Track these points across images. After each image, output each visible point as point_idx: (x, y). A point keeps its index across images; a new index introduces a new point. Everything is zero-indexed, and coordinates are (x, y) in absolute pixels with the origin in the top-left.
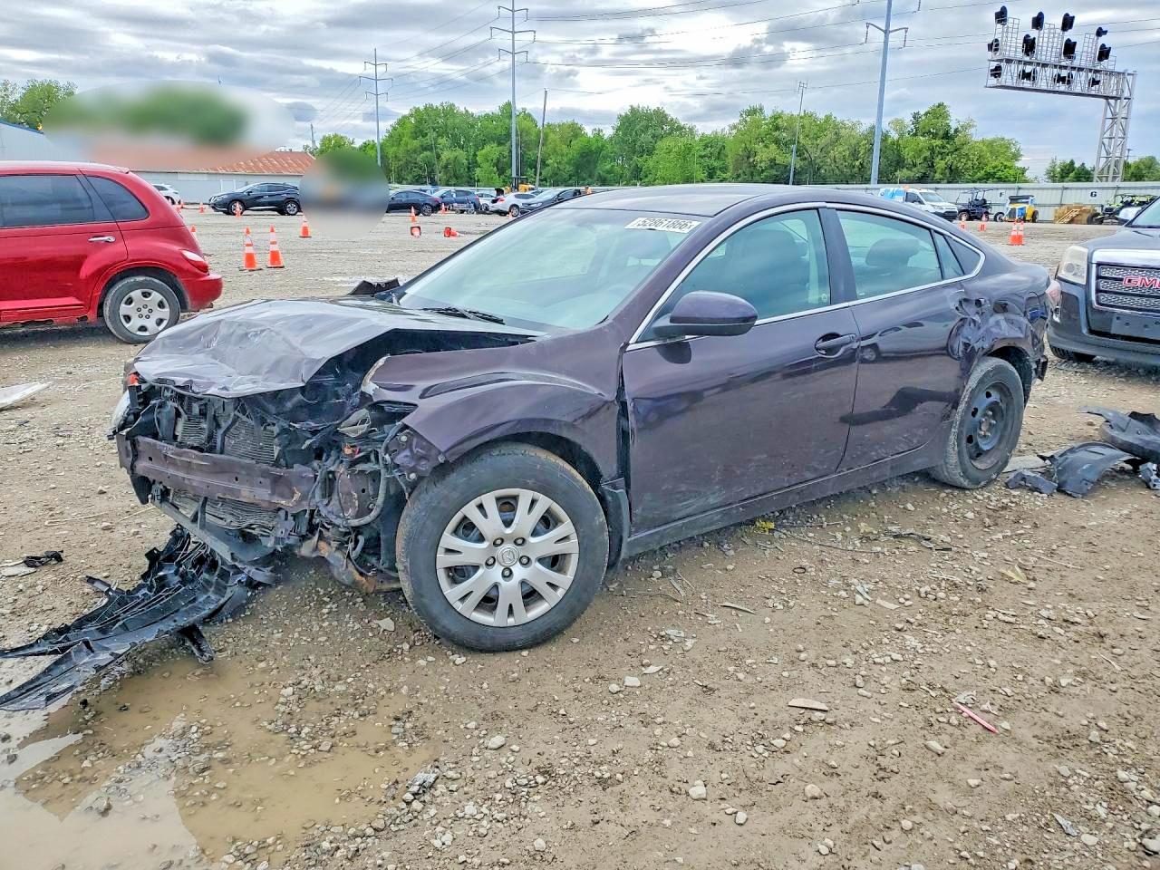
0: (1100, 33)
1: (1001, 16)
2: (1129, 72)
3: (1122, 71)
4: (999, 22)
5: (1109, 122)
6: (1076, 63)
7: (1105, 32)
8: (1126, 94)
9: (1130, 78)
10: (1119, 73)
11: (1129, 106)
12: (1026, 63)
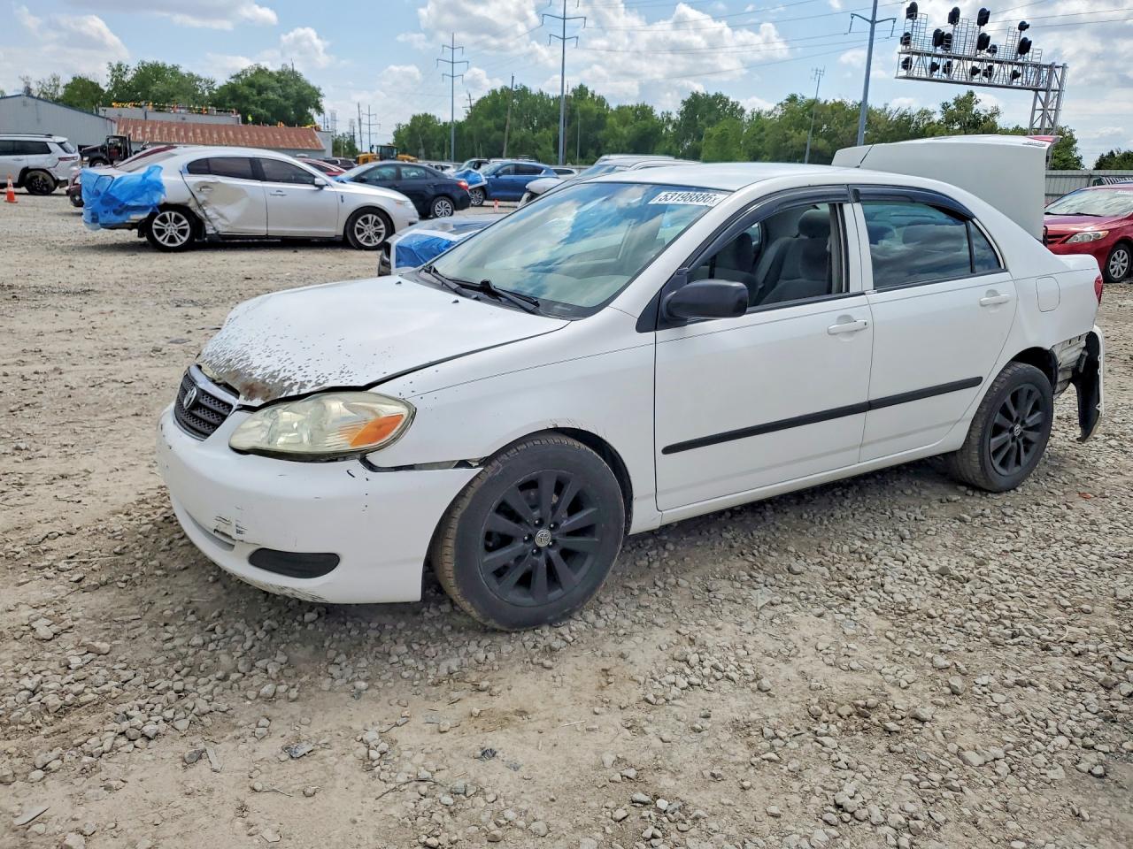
0: (1023, 26)
1: (912, 11)
2: (1057, 64)
3: (1049, 63)
4: (908, 17)
5: (1038, 114)
6: (996, 56)
7: (1027, 26)
8: (1055, 85)
9: (1057, 70)
10: (1046, 66)
11: (1059, 96)
12: (940, 56)
